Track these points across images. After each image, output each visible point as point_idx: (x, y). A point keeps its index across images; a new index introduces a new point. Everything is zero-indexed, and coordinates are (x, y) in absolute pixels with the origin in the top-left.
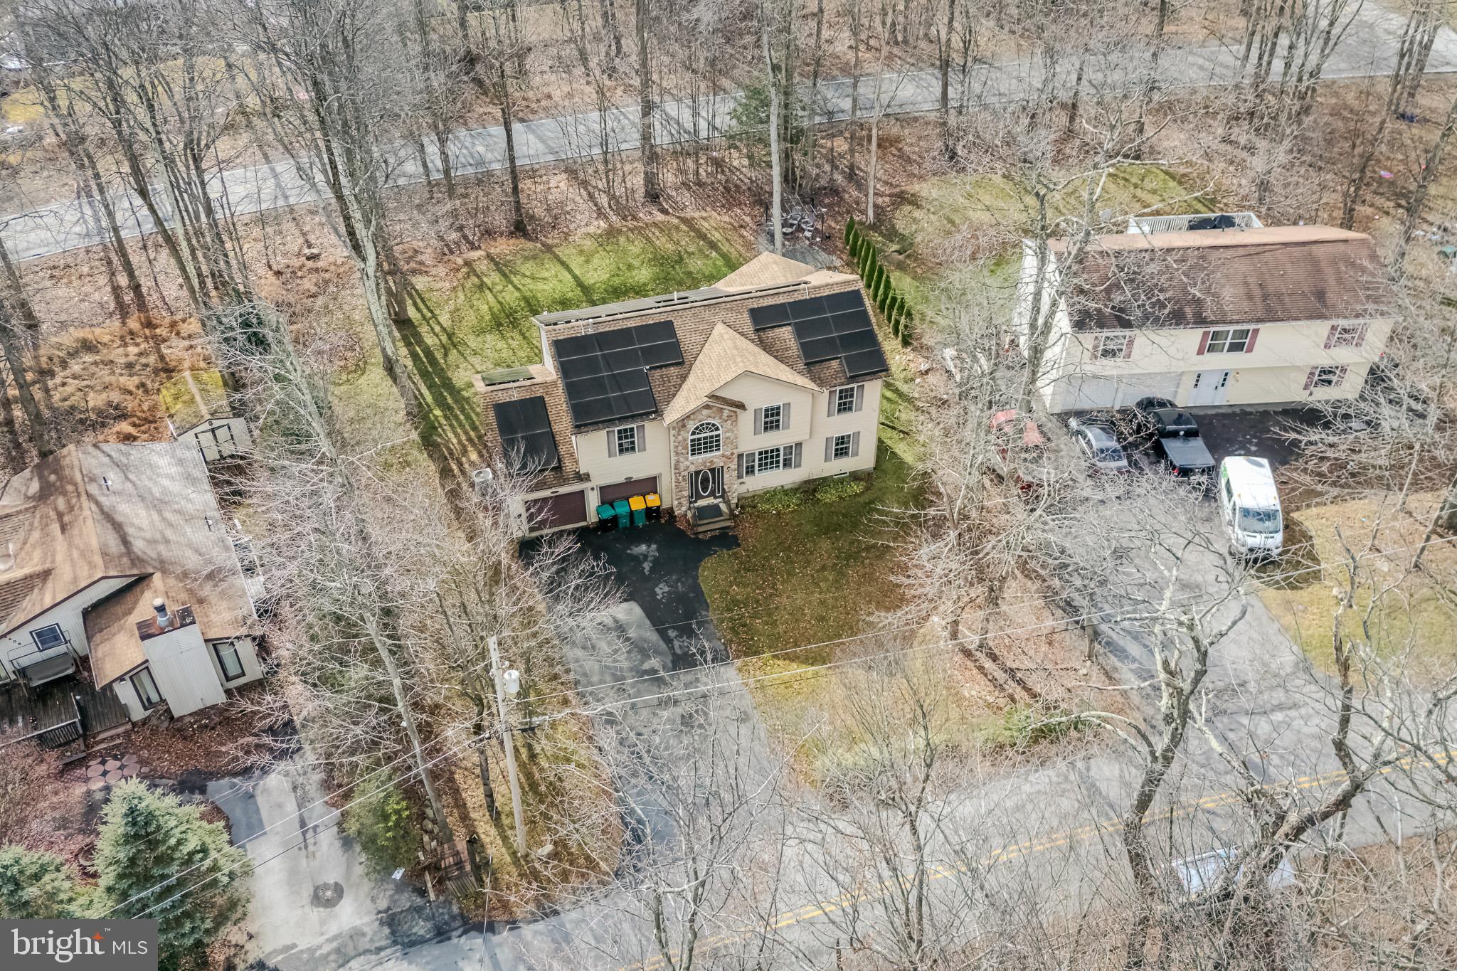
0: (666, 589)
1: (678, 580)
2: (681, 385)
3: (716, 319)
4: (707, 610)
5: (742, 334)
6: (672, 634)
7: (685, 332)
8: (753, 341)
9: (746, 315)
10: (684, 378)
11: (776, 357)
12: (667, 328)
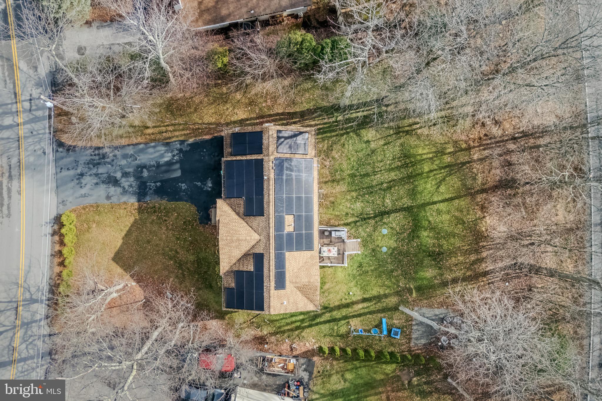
0: (183, 188)
1: (187, 194)
2: (235, 211)
3: (262, 237)
4: (167, 200)
5: (253, 247)
6: (158, 184)
7: (258, 221)
8: (249, 251)
9: (262, 252)
10: (238, 214)
11: (240, 259)
12: (261, 212)
